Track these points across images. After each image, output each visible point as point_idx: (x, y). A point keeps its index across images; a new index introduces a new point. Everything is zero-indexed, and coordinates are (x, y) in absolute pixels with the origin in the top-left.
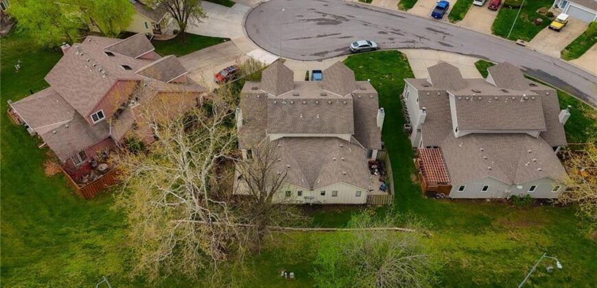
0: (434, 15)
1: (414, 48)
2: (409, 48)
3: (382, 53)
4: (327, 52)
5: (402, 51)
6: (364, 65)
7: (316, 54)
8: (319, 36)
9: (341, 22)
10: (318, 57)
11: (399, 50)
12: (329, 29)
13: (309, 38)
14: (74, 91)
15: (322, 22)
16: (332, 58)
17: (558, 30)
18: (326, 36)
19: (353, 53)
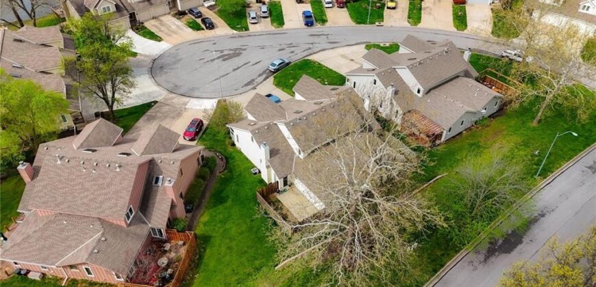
0: (307, 24)
1: (314, 53)
2: (311, 54)
3: (296, 65)
4: (253, 80)
5: (310, 58)
6: (292, 79)
7: (246, 85)
8: (234, 70)
9: (241, 53)
10: (250, 87)
11: (306, 58)
12: (237, 61)
13: (227, 74)
14: (85, 201)
15: (226, 58)
16: (261, 83)
17: (394, 8)
18: (239, 68)
19: (274, 73)
